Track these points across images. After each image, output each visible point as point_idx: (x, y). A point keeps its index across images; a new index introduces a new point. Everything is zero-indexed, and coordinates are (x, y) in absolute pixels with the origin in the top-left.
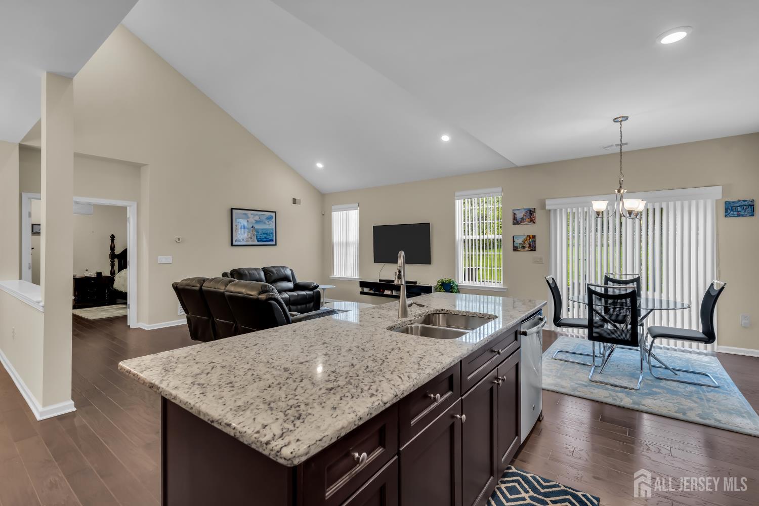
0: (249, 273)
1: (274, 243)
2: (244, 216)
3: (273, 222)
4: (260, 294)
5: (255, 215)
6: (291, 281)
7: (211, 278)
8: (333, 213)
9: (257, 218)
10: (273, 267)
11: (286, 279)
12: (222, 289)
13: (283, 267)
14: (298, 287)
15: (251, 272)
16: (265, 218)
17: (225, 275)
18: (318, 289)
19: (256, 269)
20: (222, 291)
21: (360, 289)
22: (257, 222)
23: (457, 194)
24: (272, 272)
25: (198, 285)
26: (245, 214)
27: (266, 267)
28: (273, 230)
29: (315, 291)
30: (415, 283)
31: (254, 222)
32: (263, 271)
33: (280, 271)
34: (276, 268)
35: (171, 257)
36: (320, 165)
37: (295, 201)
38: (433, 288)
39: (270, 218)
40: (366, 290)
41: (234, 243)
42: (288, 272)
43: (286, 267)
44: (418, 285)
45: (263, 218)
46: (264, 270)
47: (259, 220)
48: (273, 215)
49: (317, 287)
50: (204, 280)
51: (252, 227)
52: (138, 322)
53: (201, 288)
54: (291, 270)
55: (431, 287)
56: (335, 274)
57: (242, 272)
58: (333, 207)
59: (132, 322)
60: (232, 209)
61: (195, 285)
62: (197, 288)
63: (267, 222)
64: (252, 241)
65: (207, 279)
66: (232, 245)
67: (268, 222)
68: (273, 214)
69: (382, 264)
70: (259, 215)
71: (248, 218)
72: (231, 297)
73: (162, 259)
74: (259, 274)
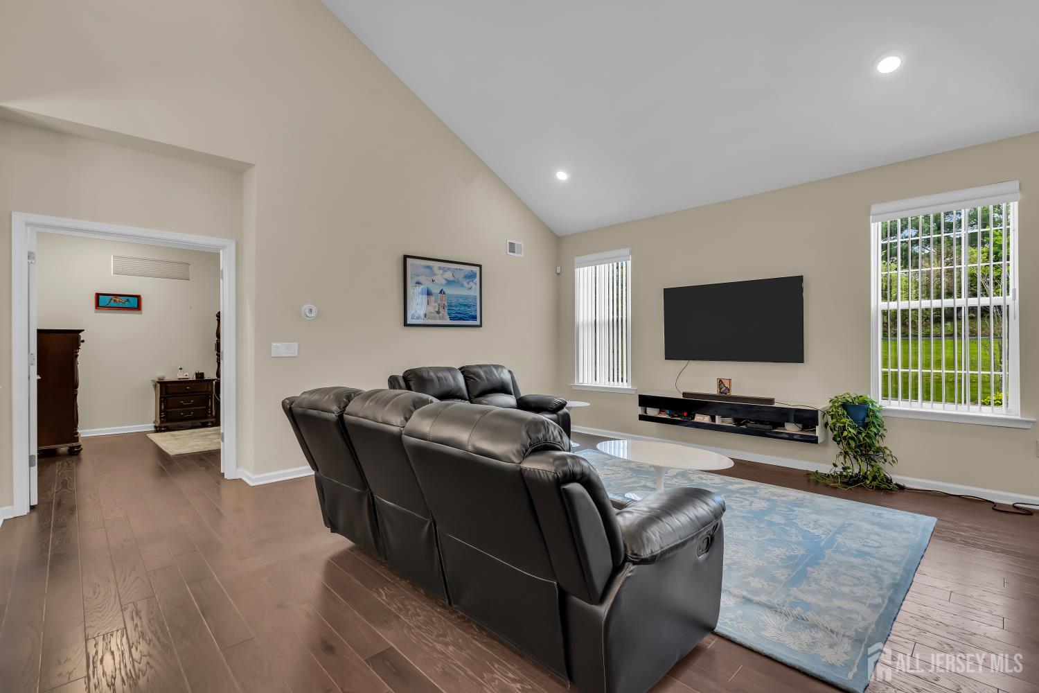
0: (438, 377)
1: (478, 323)
2: (427, 271)
3: (476, 284)
4: (527, 453)
5: (445, 270)
6: (511, 394)
7: (366, 388)
8: (577, 270)
9: (449, 275)
10: (480, 366)
11: (503, 389)
12: (394, 422)
13: (497, 367)
14: (523, 404)
15: (440, 375)
16: (463, 275)
17: (393, 382)
18: (565, 410)
19: (450, 370)
20: (395, 429)
21: (639, 411)
22: (449, 282)
23: (875, 208)
24: (479, 376)
25: (335, 408)
26: (428, 267)
27: (468, 367)
28: (476, 296)
29: (560, 412)
30: (771, 401)
31: (444, 282)
32: (462, 373)
33: (492, 372)
34: (484, 368)
35: (296, 344)
36: (562, 176)
37: (512, 247)
38: (820, 413)
39: (471, 277)
40: (652, 412)
41: (409, 322)
42: (506, 376)
43: (502, 367)
44: (776, 405)
45: (460, 276)
46: (464, 370)
47: (451, 278)
48: (476, 271)
49: (562, 406)
50: (349, 396)
51: (441, 292)
52: (237, 466)
53: (341, 417)
54: (510, 372)
55: (816, 412)
56: (581, 381)
57: (425, 375)
58: (577, 259)
59: (229, 468)
60: (406, 257)
61: (326, 406)
62: (333, 416)
63: (465, 284)
64: (440, 319)
65: (356, 393)
66: (406, 324)
67: (468, 283)
68: (477, 269)
69: (683, 363)
70: (454, 271)
71: (435, 274)
72: (420, 452)
73: (280, 349)
74: (455, 378)
